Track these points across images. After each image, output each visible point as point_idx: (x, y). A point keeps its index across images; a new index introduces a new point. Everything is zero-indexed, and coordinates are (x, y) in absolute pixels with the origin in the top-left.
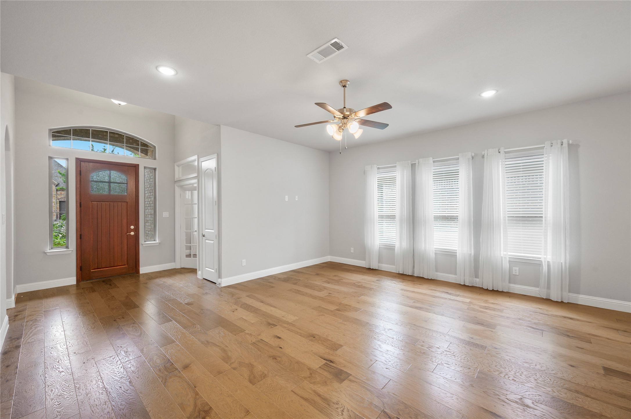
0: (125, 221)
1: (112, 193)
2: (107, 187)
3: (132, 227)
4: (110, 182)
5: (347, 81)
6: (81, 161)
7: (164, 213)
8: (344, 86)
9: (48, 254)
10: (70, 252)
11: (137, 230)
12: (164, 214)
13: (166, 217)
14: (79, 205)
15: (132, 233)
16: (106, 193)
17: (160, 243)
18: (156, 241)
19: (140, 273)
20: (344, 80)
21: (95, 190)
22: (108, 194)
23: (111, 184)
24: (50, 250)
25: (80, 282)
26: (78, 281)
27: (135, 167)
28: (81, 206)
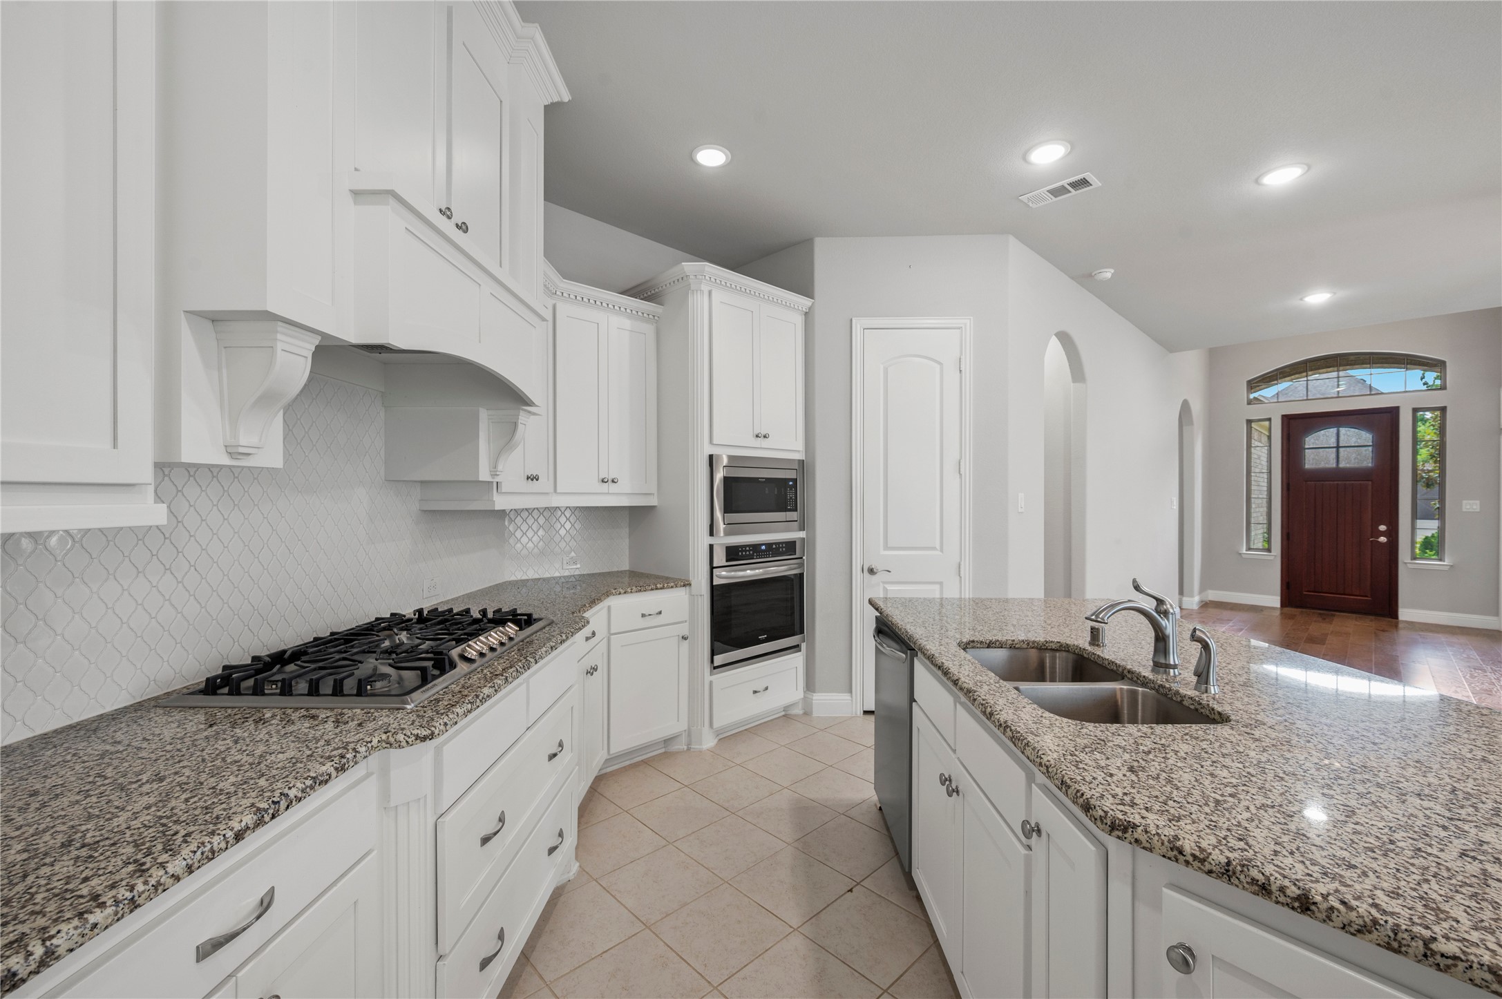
0: (1368, 515)
1: (1342, 465)
2: (1334, 456)
3: (1383, 528)
4: (1338, 447)
6: (1290, 419)
7: (1464, 502)
9: (1244, 556)
10: (1272, 558)
11: (1393, 533)
12: (1464, 505)
13: (1470, 510)
14: (1285, 487)
15: (1383, 539)
16: (1332, 464)
17: (1452, 566)
18: (1444, 561)
19: (1400, 619)
21: (1316, 459)
22: (1334, 466)
23: (1341, 450)
24: (1246, 551)
25: (1286, 607)
26: (1283, 604)
27: (1389, 412)
28: (1288, 489)
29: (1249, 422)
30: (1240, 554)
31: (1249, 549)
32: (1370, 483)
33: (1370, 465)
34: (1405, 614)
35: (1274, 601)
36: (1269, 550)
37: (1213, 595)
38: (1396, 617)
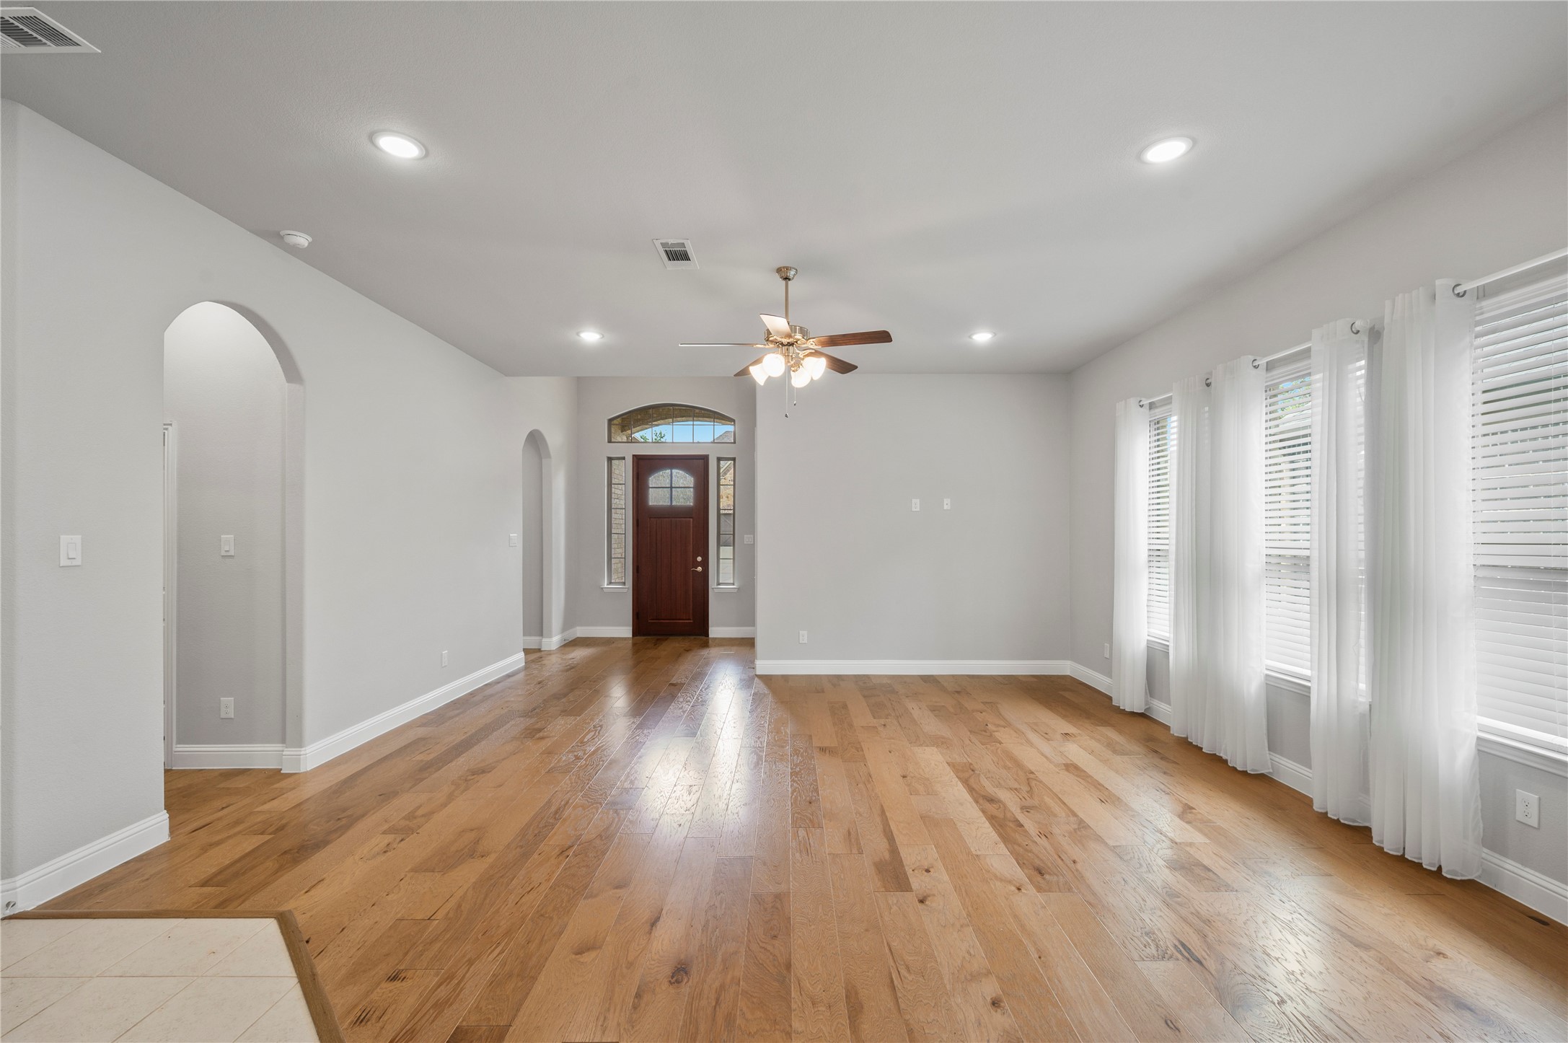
0: (691, 548)
1: (674, 503)
2: (669, 495)
3: (699, 559)
4: (671, 488)
5: (788, 269)
6: (637, 459)
8: (787, 279)
9: (606, 590)
10: (626, 590)
11: (706, 563)
12: (746, 538)
13: (749, 543)
14: (635, 522)
15: (698, 568)
16: (667, 503)
17: (739, 588)
18: (734, 585)
19: (710, 636)
20: (784, 267)
21: (657, 498)
22: (669, 504)
23: (673, 489)
24: (608, 585)
25: (637, 636)
26: (635, 634)
27: (701, 459)
28: (638, 525)
29: (610, 459)
30: (602, 588)
31: (610, 583)
32: (691, 520)
33: (692, 504)
34: (715, 631)
35: (626, 631)
36: (624, 584)
37: (581, 632)
38: (707, 635)
